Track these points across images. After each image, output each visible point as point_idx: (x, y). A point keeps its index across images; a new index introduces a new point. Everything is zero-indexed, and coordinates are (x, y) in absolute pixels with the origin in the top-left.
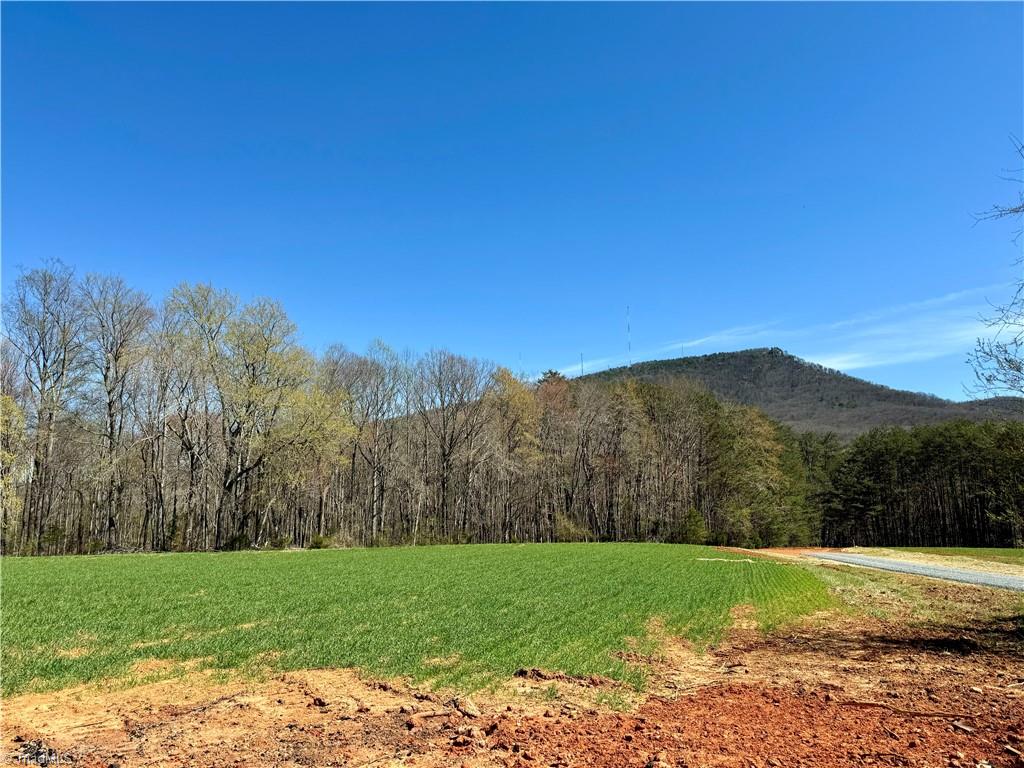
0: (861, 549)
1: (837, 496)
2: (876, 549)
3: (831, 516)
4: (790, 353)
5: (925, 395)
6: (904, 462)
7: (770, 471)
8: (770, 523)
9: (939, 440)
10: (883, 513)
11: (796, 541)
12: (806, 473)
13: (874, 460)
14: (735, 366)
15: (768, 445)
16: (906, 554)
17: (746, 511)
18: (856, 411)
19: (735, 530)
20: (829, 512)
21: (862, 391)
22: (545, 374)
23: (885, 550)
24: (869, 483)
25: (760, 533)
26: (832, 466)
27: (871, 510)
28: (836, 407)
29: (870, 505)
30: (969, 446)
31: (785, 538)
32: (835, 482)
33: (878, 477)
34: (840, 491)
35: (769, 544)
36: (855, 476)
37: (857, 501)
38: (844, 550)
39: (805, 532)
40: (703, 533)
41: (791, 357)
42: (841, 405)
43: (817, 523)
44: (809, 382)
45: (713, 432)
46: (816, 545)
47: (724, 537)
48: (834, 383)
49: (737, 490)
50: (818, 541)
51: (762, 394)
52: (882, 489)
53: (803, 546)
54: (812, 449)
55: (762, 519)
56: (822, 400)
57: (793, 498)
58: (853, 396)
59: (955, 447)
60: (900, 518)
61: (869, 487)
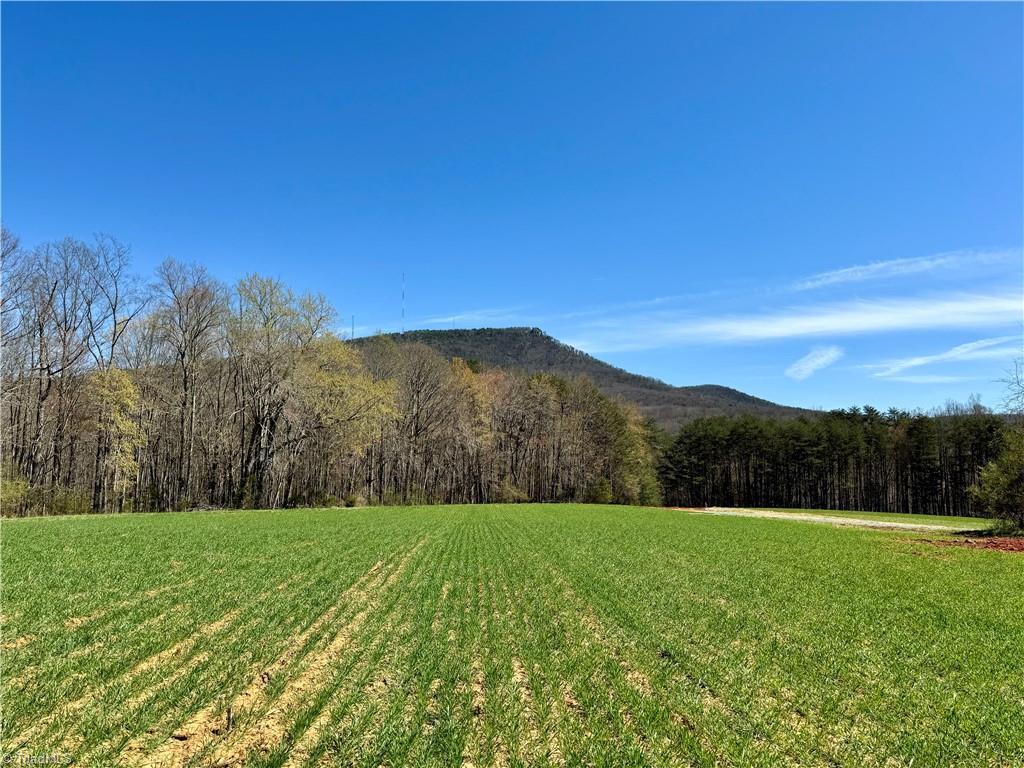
4: (548, 334)
10: (703, 483)
13: (697, 443)
14: (502, 342)
17: (635, 480)
27: (694, 480)
29: (694, 477)
34: (673, 466)
40: (610, 496)
41: (549, 338)
44: (563, 362)
47: (622, 499)
52: (703, 465)
60: (713, 487)
61: (694, 463)
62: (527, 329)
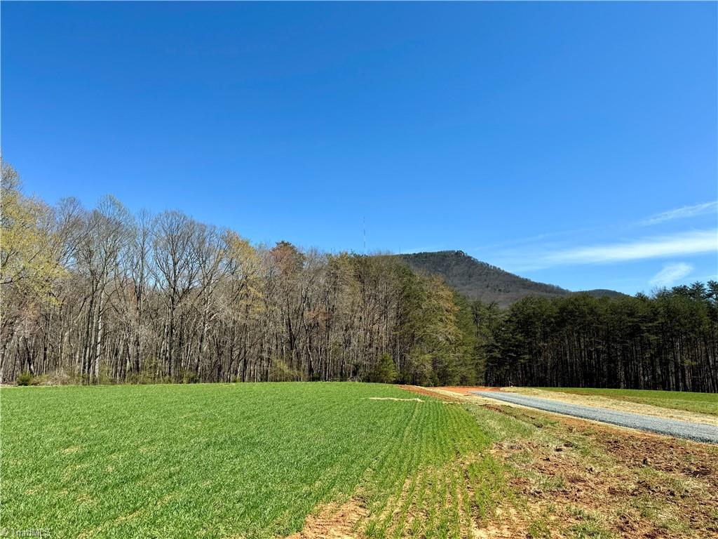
0: (515, 389)
1: (497, 347)
2: (527, 389)
3: (492, 363)
4: (469, 255)
5: (553, 286)
6: (546, 323)
7: (449, 326)
8: (447, 366)
9: (571, 307)
10: (530, 361)
11: (466, 381)
12: (475, 330)
13: (524, 321)
14: (434, 262)
15: (448, 305)
16: (552, 393)
17: (428, 357)
18: (510, 295)
19: (418, 372)
20: (492, 359)
21: (514, 282)
22: (278, 244)
23: (535, 390)
24: (521, 338)
25: (438, 374)
26: (494, 325)
27: (521, 358)
28: (497, 291)
29: (521, 355)
30: (592, 311)
31: (457, 379)
32: (496, 336)
33: (527, 334)
34: (499, 344)
35: (445, 384)
36: (511, 333)
37: (512, 351)
38: (502, 389)
39: (472, 375)
40: (393, 374)
41: (470, 258)
42: (500, 290)
43: (481, 367)
44: (480, 275)
45: (405, 293)
46: (481, 385)
47: (410, 378)
48: (497, 275)
49: (421, 339)
50: (482, 381)
51: (450, 281)
52: (530, 343)
53: (471, 385)
54: (480, 312)
55: (441, 362)
56: (488, 287)
57: (465, 348)
58: (508, 285)
59: (582, 313)
60: (541, 365)
61: (520, 341)
62: (453, 251)
